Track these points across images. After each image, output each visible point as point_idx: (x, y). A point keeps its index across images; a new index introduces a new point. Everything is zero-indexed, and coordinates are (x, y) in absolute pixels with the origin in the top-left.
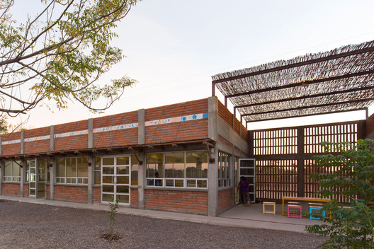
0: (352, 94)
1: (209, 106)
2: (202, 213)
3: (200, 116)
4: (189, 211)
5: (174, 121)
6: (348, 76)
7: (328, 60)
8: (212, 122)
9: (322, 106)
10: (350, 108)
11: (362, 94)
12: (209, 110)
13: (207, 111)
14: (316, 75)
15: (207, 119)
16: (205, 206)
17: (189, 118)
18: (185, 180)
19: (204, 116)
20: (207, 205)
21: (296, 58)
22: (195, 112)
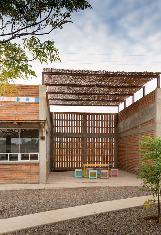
0: (115, 97)
1: (40, 92)
2: (35, 182)
3: (32, 100)
4: (23, 181)
5: (8, 100)
6: (117, 87)
7: (112, 77)
8: (42, 106)
9: (99, 101)
10: (111, 104)
11: (119, 97)
12: (40, 96)
13: (38, 96)
14: (103, 83)
15: (38, 103)
16: (38, 176)
17: (23, 99)
18: (19, 155)
19: (35, 100)
20: (39, 174)
21: (98, 71)
22: (27, 95)
